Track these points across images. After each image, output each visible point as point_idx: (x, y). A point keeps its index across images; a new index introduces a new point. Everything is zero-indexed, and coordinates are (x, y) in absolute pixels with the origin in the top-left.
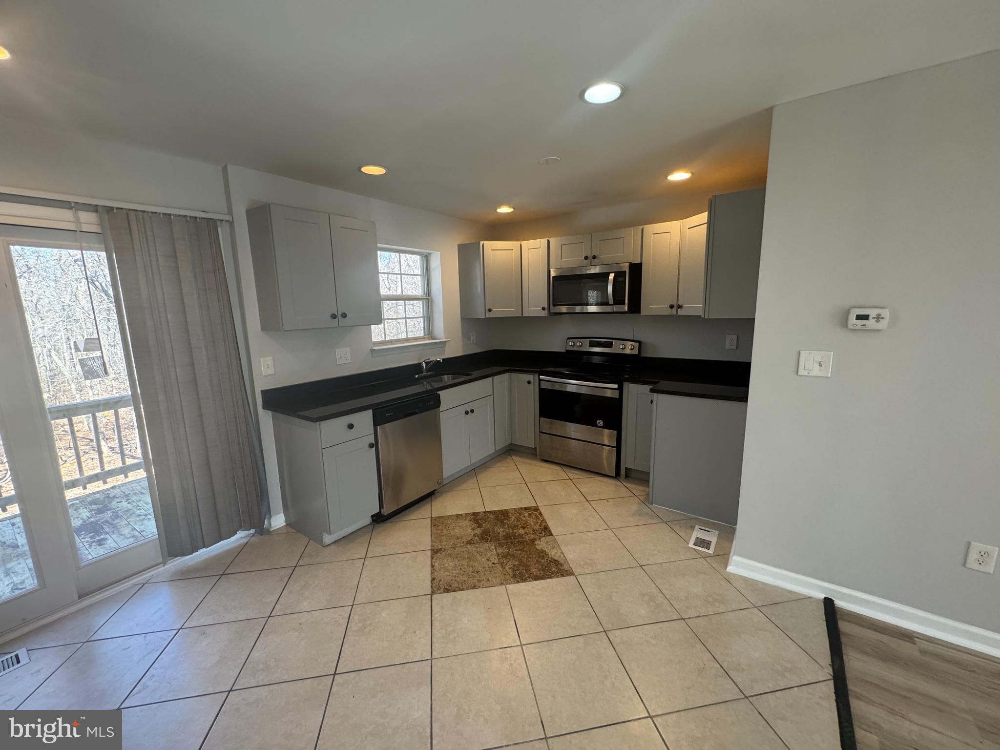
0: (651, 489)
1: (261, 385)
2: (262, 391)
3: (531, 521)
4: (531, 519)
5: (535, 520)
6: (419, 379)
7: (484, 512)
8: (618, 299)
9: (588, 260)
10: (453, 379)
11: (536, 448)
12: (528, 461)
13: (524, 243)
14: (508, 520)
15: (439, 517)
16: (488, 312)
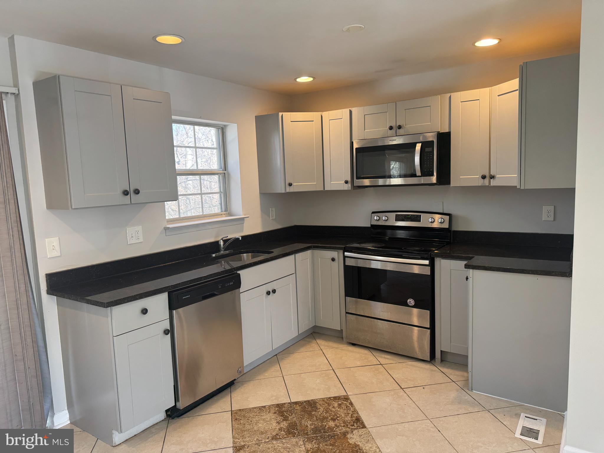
0: (470, 374)
1: (45, 269)
2: (46, 274)
3: (342, 412)
4: (342, 410)
5: (345, 411)
6: (217, 258)
7: (289, 403)
8: (425, 170)
9: (392, 130)
10: (253, 257)
11: (342, 330)
12: (335, 345)
13: (325, 114)
14: (315, 411)
15: (240, 410)
16: (289, 186)
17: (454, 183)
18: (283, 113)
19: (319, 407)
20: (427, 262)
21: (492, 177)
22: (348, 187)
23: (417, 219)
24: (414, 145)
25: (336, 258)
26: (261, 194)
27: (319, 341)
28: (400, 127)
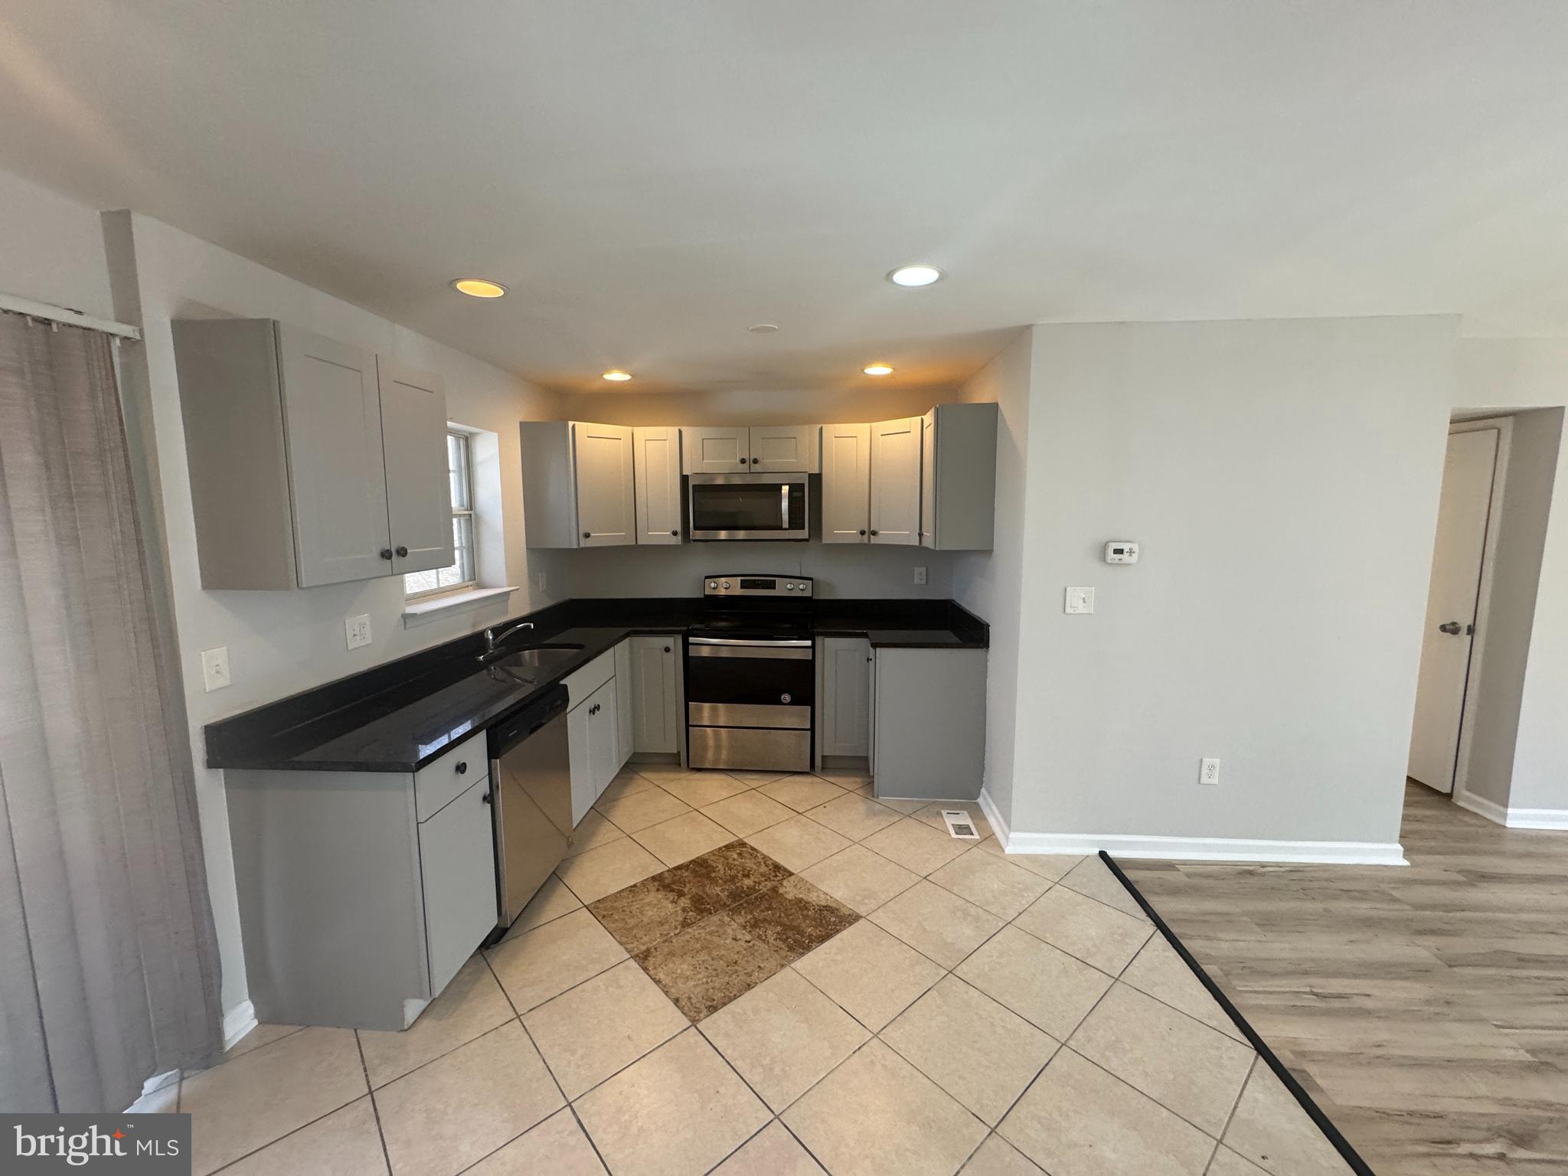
0: (876, 778)
1: (201, 713)
2: (205, 726)
3: (750, 864)
4: (748, 861)
5: (753, 861)
7: (668, 871)
8: (796, 521)
9: (745, 464)
11: (679, 753)
13: (640, 431)
14: (714, 871)
15: (599, 901)
16: (584, 539)
17: (826, 540)
18: (576, 423)
19: (715, 865)
20: (808, 643)
21: (874, 533)
22: (677, 540)
23: (772, 585)
24: (779, 487)
25: (672, 648)
26: (527, 549)
27: (643, 774)
28: (755, 461)
